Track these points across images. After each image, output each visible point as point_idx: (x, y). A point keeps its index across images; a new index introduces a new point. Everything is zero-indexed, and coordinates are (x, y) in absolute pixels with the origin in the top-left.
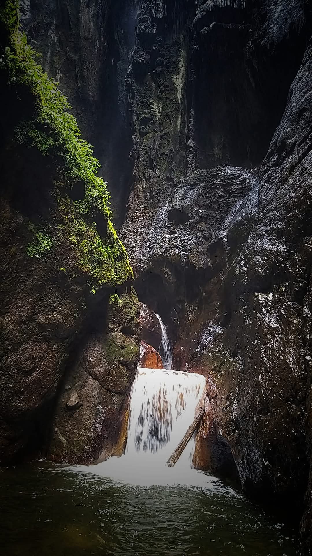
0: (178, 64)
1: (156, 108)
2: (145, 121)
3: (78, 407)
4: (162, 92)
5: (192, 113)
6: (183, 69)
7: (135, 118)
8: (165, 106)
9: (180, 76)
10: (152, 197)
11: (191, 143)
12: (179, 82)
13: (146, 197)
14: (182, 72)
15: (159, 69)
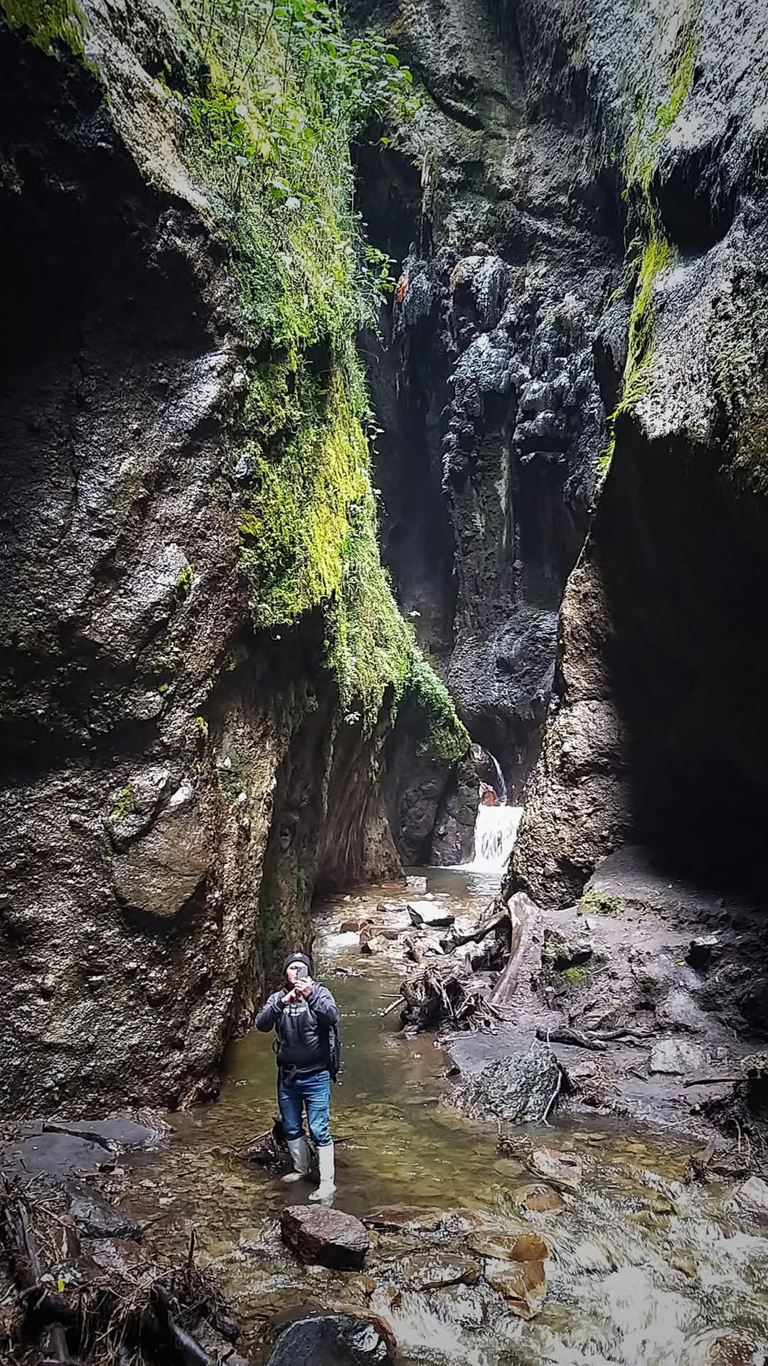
0: (500, 467)
1: (479, 522)
2: (467, 540)
3: (445, 834)
4: (484, 503)
5: (517, 529)
6: (506, 472)
7: (457, 533)
8: (488, 520)
9: (502, 481)
10: (480, 627)
11: (518, 564)
12: (502, 488)
13: (473, 625)
14: (505, 477)
15: (479, 475)
